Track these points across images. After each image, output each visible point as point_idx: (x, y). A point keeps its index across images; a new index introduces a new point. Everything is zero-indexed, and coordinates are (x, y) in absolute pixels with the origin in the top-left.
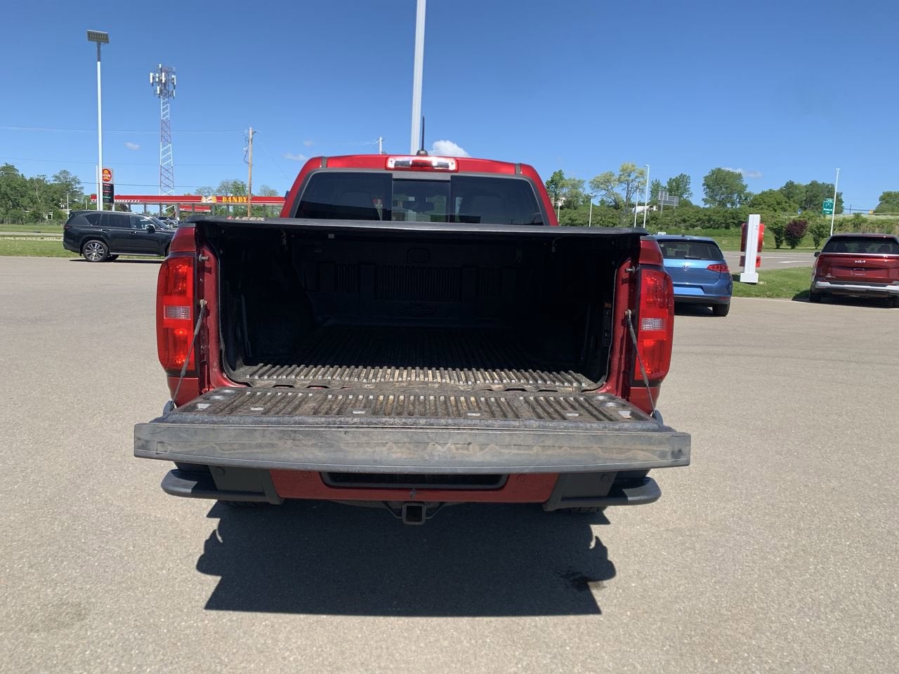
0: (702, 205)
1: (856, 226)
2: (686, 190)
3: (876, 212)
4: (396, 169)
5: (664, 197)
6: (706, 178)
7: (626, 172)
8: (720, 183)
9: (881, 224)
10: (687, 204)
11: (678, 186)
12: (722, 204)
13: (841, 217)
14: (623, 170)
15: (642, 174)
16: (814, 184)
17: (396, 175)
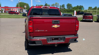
0: (67, 9)
1: (86, 11)
2: (64, 6)
3: (88, 10)
4: (42, 8)
5: (61, 7)
6: (67, 5)
7: (56, 4)
8: (69, 5)
9: (89, 11)
10: (64, 8)
11: (63, 6)
12: (69, 8)
13: (84, 10)
14: (56, 3)
15: (58, 4)
16: (80, 6)
17: (43, 9)
